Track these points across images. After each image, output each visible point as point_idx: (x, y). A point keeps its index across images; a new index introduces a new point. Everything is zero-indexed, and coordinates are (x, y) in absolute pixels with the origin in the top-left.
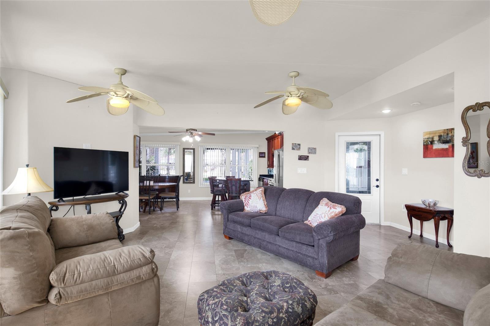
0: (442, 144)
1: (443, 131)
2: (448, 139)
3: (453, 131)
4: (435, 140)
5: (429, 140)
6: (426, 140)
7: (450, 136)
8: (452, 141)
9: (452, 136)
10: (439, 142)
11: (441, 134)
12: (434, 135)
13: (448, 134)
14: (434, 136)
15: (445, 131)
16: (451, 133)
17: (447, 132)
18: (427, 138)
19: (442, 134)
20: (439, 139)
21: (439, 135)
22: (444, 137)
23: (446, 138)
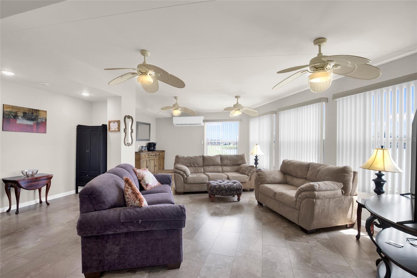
0: (26, 121)
1: (28, 109)
2: (33, 117)
3: (37, 112)
4: (19, 116)
5: (12, 114)
6: (7, 113)
7: (34, 115)
8: (36, 119)
9: (36, 115)
10: (24, 118)
11: (25, 112)
12: (18, 110)
13: (32, 113)
14: (18, 112)
15: (30, 110)
16: (36, 113)
17: (32, 111)
18: (9, 112)
19: (27, 112)
20: (24, 116)
21: (24, 111)
22: (28, 115)
23: (31, 116)
